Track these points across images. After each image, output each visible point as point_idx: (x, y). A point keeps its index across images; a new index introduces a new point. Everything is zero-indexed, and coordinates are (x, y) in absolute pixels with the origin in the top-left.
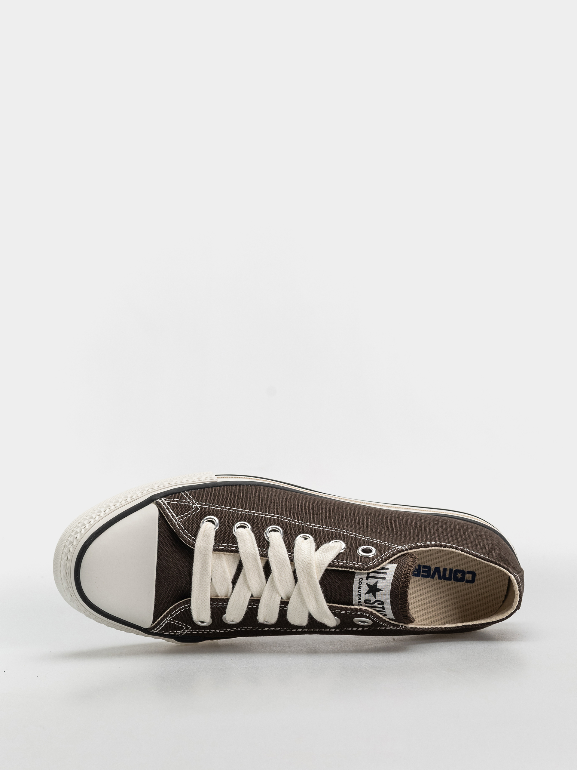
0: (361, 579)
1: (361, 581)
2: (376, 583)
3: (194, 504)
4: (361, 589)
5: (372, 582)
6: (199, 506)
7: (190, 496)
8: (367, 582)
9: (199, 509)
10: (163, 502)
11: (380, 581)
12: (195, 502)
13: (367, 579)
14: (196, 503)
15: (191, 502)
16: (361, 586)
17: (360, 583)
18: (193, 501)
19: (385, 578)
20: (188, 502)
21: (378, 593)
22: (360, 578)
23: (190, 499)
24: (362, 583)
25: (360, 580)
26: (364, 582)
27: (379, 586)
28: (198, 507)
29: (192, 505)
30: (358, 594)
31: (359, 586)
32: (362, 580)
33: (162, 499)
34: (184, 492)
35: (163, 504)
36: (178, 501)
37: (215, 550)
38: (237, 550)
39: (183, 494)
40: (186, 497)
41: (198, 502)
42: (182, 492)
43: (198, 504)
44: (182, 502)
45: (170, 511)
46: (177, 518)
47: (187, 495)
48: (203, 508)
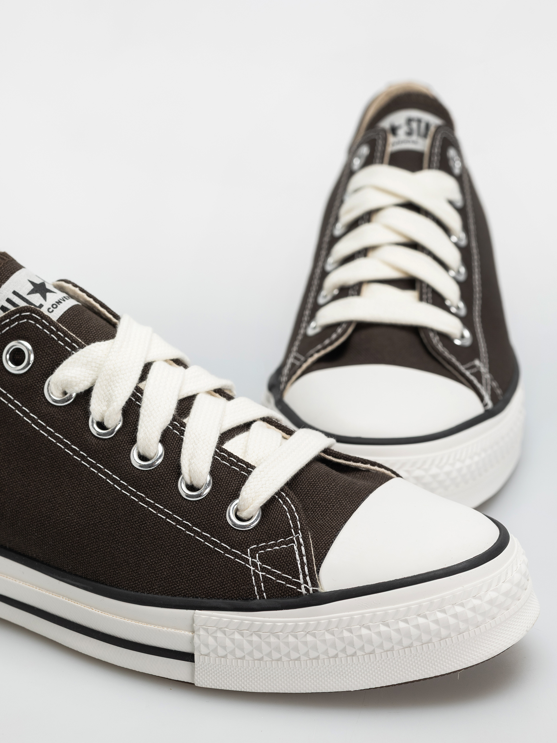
0: (50, 310)
1: (53, 308)
2: (31, 292)
4: (59, 300)
5: (36, 299)
7: (254, 583)
8: (43, 302)
9: (251, 549)
10: (306, 582)
11: (24, 293)
13: (41, 306)
14: (249, 565)
15: (258, 570)
17: (55, 306)
18: (254, 571)
19: (15, 293)
20: (263, 569)
21: (37, 282)
22: (51, 312)
23: (256, 575)
24: (53, 305)
25: (53, 311)
26: (47, 305)
27: (30, 287)
28: (249, 555)
29: (258, 563)
30: (67, 300)
31: (59, 304)
32: (50, 308)
33: (304, 591)
34: (262, 597)
35: (308, 578)
36: (279, 577)
37: (253, 467)
38: (218, 451)
39: (264, 594)
40: (262, 584)
41: (247, 565)
42: (264, 598)
43: (247, 561)
44: (273, 574)
45: (302, 559)
46: (294, 543)
47: (259, 587)
48: (242, 549)
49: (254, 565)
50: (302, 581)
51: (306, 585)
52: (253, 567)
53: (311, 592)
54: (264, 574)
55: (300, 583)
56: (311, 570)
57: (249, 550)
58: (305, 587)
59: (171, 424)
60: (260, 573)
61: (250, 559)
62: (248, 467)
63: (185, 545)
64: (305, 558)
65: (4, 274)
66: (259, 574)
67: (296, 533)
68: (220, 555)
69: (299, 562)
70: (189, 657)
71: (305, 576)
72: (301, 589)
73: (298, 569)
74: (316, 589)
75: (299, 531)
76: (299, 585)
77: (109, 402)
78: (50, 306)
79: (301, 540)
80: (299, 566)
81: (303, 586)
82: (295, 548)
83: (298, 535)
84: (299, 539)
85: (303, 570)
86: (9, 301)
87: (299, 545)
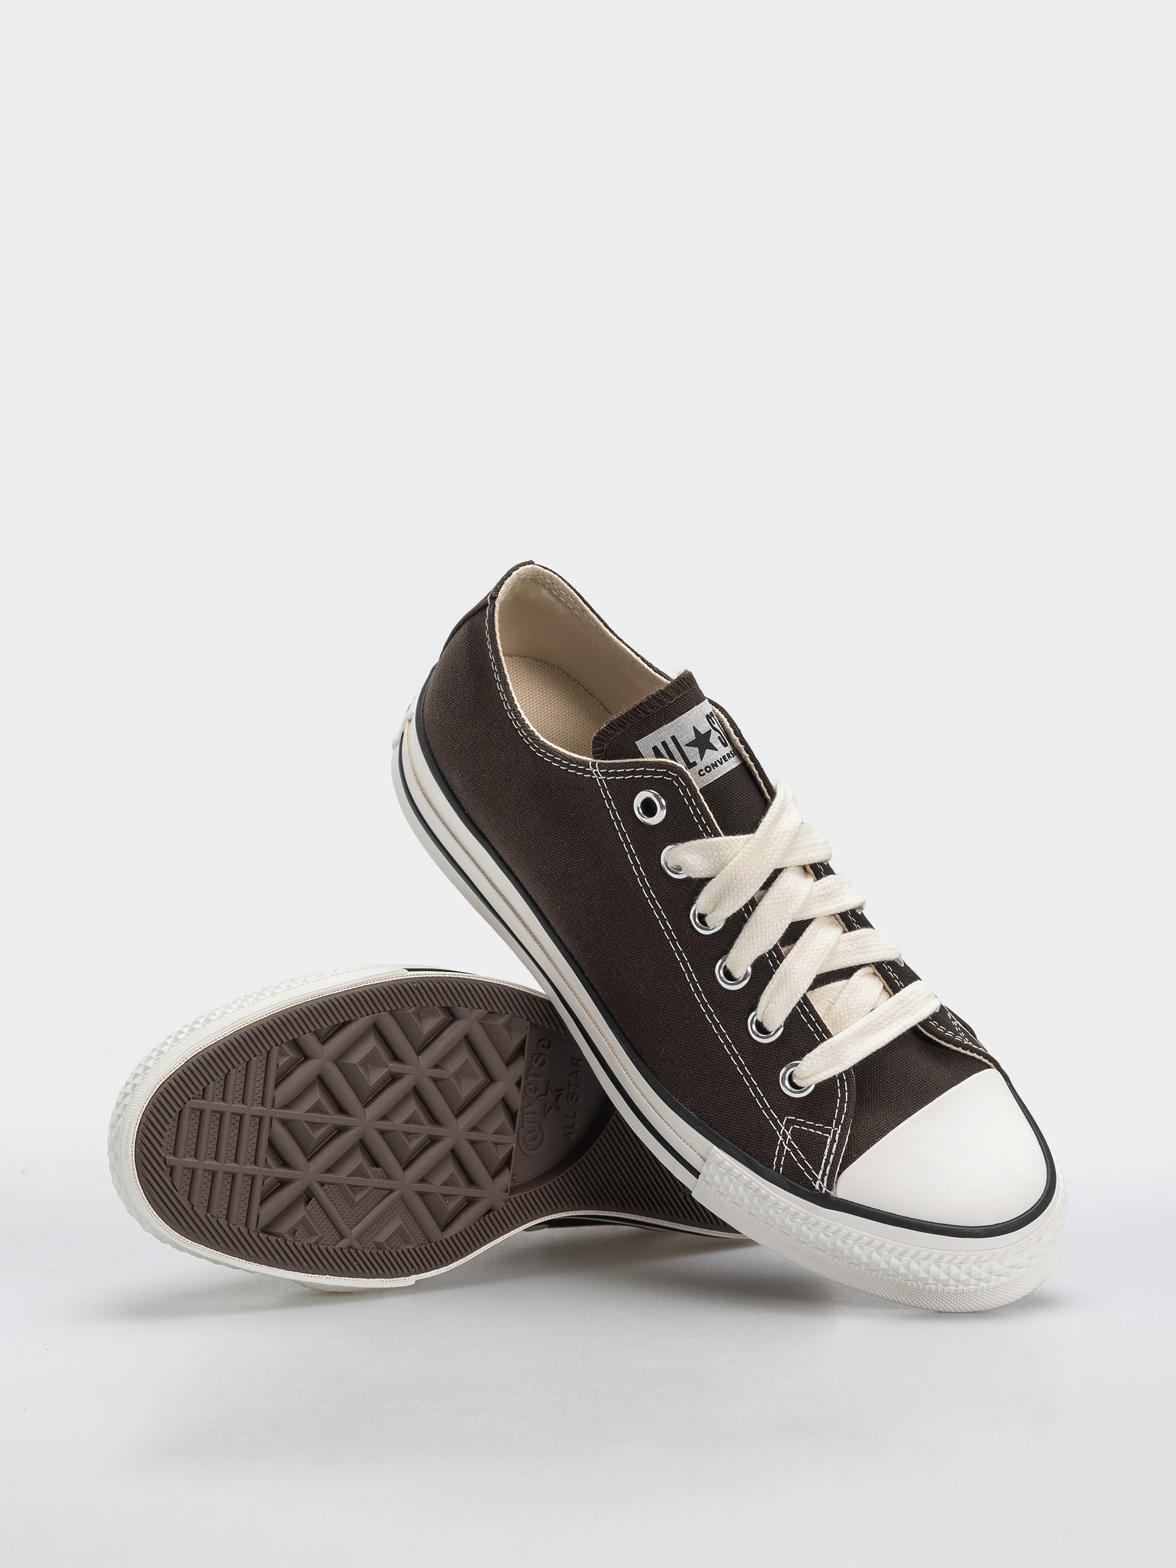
0: (702, 773)
1: (704, 771)
2: (691, 744)
3: (784, 1135)
4: (715, 762)
5: (693, 753)
6: (782, 1124)
7: (776, 1154)
8: (698, 760)
9: (787, 1119)
10: (822, 1180)
11: (683, 741)
12: (781, 1137)
13: (695, 764)
14: (780, 1133)
15: (785, 1143)
16: (712, 764)
17: (708, 769)
18: (781, 1142)
19: (674, 738)
20: (790, 1145)
21: (703, 731)
22: (701, 775)
23: (782, 1147)
24: (707, 767)
25: (704, 774)
26: (701, 765)
27: (692, 736)
28: (784, 1124)
29: (789, 1137)
30: (726, 761)
31: (714, 768)
32: (702, 770)
33: (817, 1187)
34: (778, 1170)
35: (826, 1178)
36: (801, 1161)
37: (829, 1035)
38: (802, 1002)
39: (781, 1169)
40: (783, 1158)
41: (777, 1132)
42: (779, 1172)
43: (779, 1129)
44: (797, 1155)
45: (829, 1156)
46: (830, 1135)
47: (779, 1160)
48: (780, 1115)
49: (785, 1136)
50: (819, 1177)
51: (821, 1184)
52: (782, 1138)
53: (824, 1192)
54: (789, 1150)
55: (817, 1178)
56: (832, 1172)
57: (786, 1118)
58: (820, 1184)
59: (770, 952)
60: (786, 1147)
61: (783, 1128)
62: (823, 1032)
63: (731, 1079)
64: (832, 1156)
65: (671, 713)
66: (784, 1147)
67: (837, 1126)
68: (758, 1108)
69: (825, 1157)
70: (696, 1174)
71: (824, 1174)
72: (815, 1184)
73: (821, 1165)
74: (829, 1192)
75: (840, 1126)
76: (815, 1179)
77: (716, 904)
78: (703, 768)
79: (837, 1136)
80: (824, 1161)
81: (818, 1182)
82: (829, 1140)
83: (837, 1129)
84: (835, 1135)
85: (825, 1168)
86: (664, 744)
87: (833, 1141)
